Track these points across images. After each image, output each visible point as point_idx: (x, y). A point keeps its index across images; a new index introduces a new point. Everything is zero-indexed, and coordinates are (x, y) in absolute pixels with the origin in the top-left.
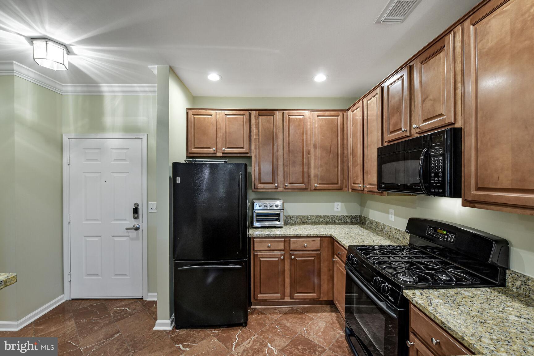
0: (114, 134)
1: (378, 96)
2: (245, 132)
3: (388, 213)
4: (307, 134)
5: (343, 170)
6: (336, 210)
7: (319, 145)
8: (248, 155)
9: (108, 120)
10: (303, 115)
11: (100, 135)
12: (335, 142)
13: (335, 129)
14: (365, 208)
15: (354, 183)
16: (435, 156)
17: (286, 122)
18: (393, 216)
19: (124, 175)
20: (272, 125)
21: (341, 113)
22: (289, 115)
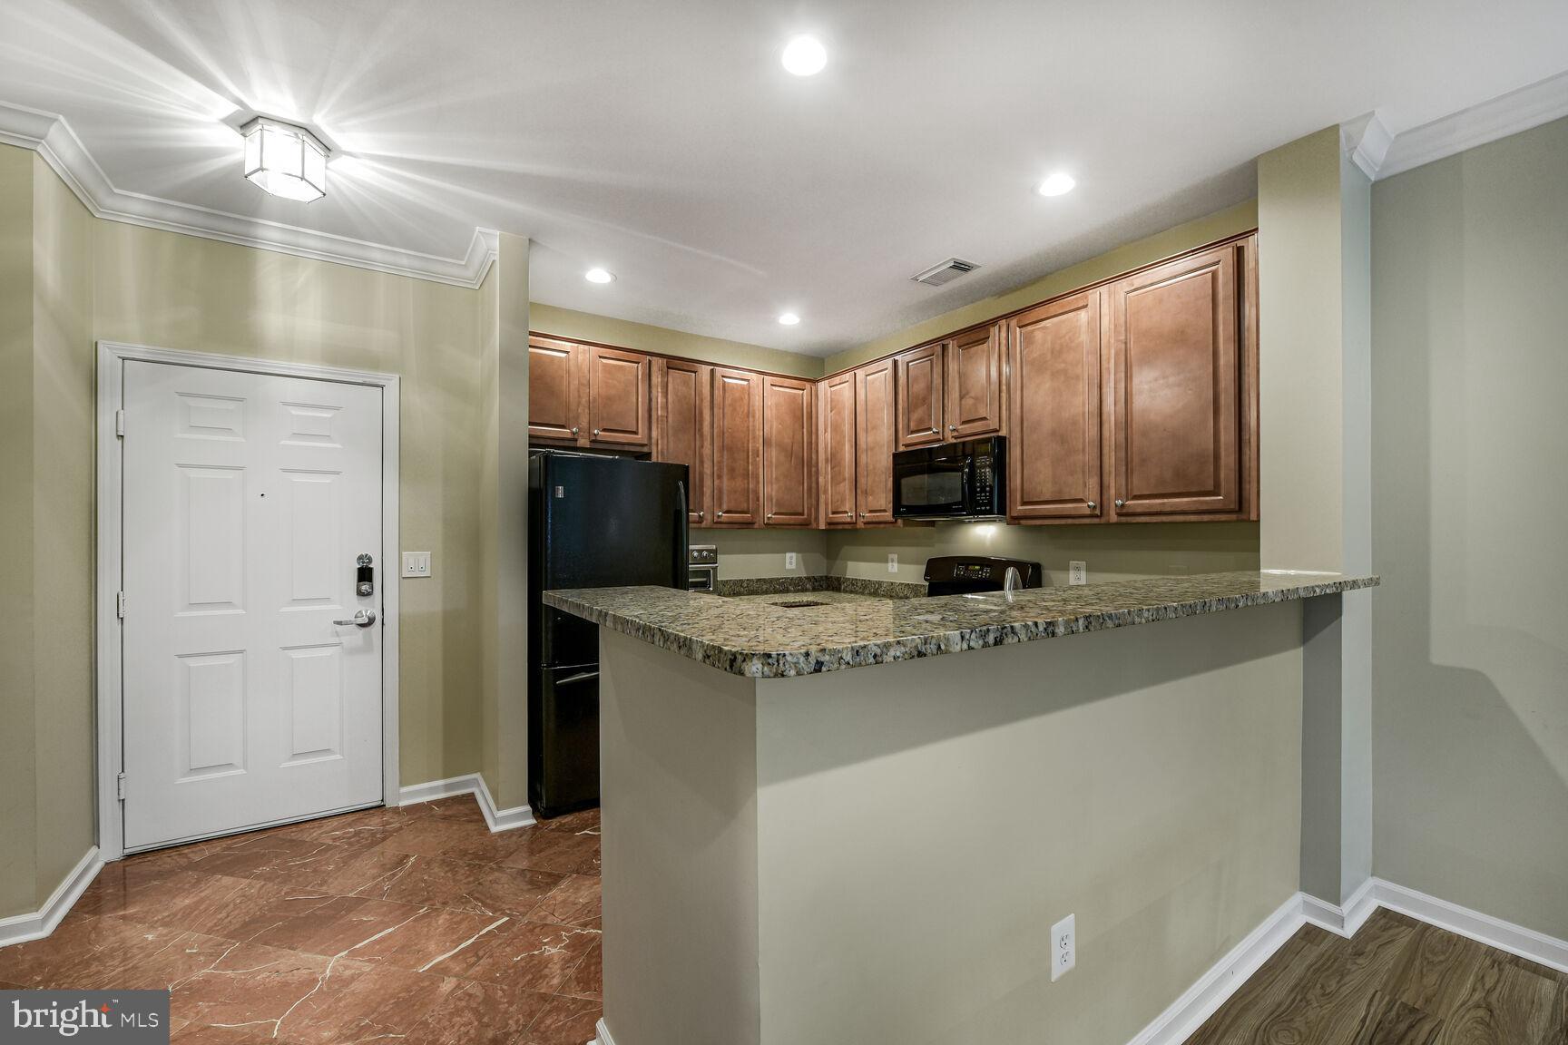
0: (294, 364)
1: (890, 371)
2: (640, 399)
3: (886, 561)
4: (754, 417)
5: (810, 489)
6: (788, 566)
7: (773, 442)
8: (645, 450)
9: (273, 319)
10: (748, 380)
11: (243, 361)
12: (798, 437)
13: (799, 413)
14: (838, 562)
15: (833, 513)
16: (980, 467)
17: (719, 389)
18: (896, 565)
19: (327, 479)
20: (693, 393)
21: (808, 385)
22: (723, 376)
